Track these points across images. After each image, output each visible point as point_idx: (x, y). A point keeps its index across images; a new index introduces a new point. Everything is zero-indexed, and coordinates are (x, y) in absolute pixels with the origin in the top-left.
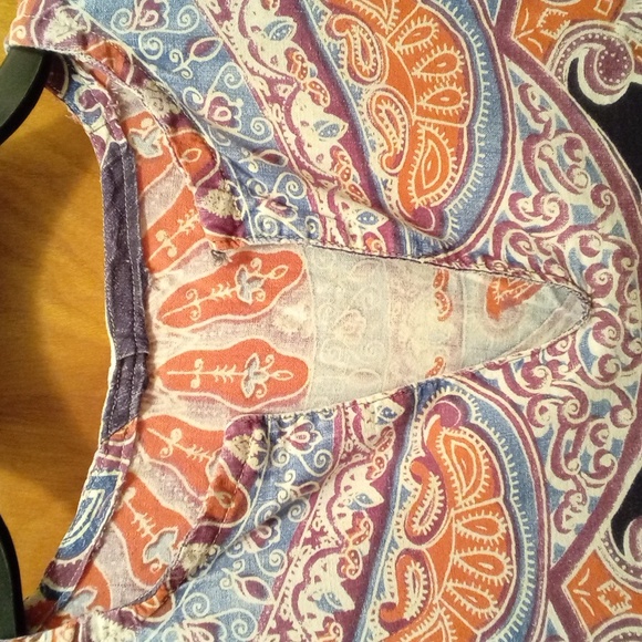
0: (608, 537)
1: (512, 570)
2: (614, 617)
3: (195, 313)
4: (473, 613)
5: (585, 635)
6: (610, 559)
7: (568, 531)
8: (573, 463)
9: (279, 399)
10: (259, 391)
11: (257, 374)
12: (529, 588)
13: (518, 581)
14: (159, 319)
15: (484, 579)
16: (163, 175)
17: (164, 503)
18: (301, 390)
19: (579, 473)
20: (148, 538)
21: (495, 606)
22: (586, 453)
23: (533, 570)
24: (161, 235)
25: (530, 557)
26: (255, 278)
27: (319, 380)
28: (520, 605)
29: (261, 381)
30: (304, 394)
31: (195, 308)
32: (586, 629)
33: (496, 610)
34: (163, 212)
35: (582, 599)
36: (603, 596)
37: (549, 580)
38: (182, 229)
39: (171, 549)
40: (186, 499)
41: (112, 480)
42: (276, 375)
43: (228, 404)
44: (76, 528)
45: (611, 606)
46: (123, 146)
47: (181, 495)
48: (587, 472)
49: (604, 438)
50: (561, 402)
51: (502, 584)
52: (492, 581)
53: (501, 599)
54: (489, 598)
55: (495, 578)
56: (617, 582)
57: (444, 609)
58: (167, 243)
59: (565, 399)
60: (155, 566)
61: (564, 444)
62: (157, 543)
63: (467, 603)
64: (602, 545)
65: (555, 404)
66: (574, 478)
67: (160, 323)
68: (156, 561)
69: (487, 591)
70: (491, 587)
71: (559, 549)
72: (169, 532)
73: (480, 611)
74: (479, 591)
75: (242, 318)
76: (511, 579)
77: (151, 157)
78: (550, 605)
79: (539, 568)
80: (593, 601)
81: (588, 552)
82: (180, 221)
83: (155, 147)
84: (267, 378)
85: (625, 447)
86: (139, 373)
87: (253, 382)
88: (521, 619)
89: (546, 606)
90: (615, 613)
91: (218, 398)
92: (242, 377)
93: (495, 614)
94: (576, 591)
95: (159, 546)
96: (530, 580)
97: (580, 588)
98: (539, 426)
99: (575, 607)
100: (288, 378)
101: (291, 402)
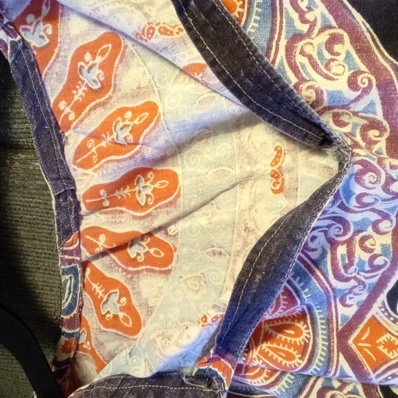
0: (384, 305)
1: (309, 333)
2: (391, 360)
3: (94, 157)
4: (283, 364)
5: (369, 374)
6: (386, 319)
7: (351, 305)
8: (351, 269)
9: (163, 202)
10: (149, 200)
11: (144, 187)
12: (323, 345)
13: (315, 341)
14: (75, 164)
15: (289, 341)
16: (53, 58)
17: (108, 275)
18: (176, 193)
19: (358, 273)
20: (102, 298)
21: (300, 359)
22: (360, 260)
23: (325, 332)
24: (62, 105)
25: (322, 324)
26: (126, 126)
27: (187, 182)
28: (319, 357)
29: (149, 191)
30: (178, 196)
31: (93, 154)
32: (370, 370)
33: (300, 361)
34: (61, 87)
35: (365, 349)
36: (382, 346)
37: (337, 338)
38: (76, 98)
39: (116, 303)
40: (120, 270)
41: (74, 269)
42: (157, 185)
43: (132, 212)
44: (66, 296)
45: (389, 352)
46: (19, 42)
47: (116, 268)
48: (363, 271)
49: (372, 245)
50: (327, 229)
51: (303, 343)
52: (295, 342)
53: (303, 354)
54: (295, 353)
55: (297, 340)
56: (393, 335)
57: (261, 361)
58: (68, 110)
59: (329, 226)
60: (108, 316)
61: (339, 257)
62: (107, 301)
63: (278, 357)
64: (379, 310)
65: (322, 231)
66: (355, 278)
67: (76, 167)
68: (108, 312)
69: (292, 348)
70: (295, 346)
71: (344, 318)
72: (114, 293)
73: (288, 363)
74: (286, 349)
75: (121, 157)
76: (309, 339)
77: (41, 45)
78: (341, 356)
79: (330, 331)
80: (374, 349)
81: (368, 317)
82: (74, 92)
83: (42, 37)
84: (152, 189)
85: (393, 248)
86: (71, 202)
87: (144, 193)
88: (319, 367)
89: (338, 357)
90: (392, 358)
91: (124, 209)
92: (135, 192)
93: (299, 364)
94: (360, 344)
95: (109, 302)
96: (323, 339)
97: (362, 342)
98: (314, 250)
99: (360, 356)
100: (166, 185)
101: (171, 203)
